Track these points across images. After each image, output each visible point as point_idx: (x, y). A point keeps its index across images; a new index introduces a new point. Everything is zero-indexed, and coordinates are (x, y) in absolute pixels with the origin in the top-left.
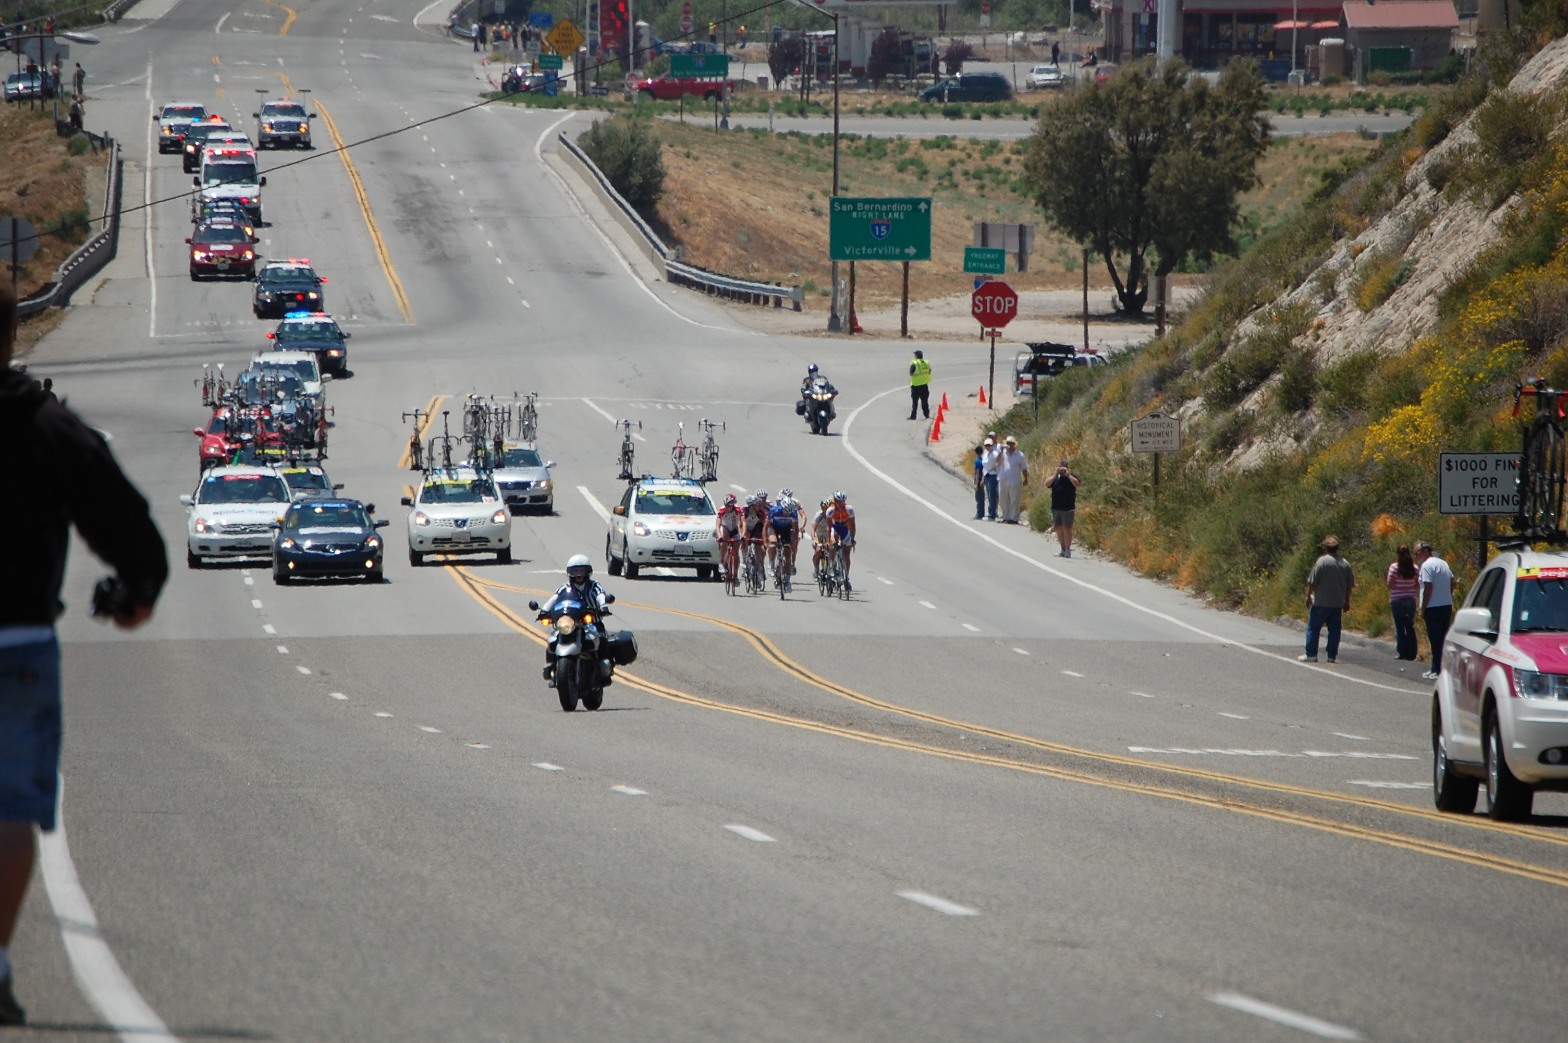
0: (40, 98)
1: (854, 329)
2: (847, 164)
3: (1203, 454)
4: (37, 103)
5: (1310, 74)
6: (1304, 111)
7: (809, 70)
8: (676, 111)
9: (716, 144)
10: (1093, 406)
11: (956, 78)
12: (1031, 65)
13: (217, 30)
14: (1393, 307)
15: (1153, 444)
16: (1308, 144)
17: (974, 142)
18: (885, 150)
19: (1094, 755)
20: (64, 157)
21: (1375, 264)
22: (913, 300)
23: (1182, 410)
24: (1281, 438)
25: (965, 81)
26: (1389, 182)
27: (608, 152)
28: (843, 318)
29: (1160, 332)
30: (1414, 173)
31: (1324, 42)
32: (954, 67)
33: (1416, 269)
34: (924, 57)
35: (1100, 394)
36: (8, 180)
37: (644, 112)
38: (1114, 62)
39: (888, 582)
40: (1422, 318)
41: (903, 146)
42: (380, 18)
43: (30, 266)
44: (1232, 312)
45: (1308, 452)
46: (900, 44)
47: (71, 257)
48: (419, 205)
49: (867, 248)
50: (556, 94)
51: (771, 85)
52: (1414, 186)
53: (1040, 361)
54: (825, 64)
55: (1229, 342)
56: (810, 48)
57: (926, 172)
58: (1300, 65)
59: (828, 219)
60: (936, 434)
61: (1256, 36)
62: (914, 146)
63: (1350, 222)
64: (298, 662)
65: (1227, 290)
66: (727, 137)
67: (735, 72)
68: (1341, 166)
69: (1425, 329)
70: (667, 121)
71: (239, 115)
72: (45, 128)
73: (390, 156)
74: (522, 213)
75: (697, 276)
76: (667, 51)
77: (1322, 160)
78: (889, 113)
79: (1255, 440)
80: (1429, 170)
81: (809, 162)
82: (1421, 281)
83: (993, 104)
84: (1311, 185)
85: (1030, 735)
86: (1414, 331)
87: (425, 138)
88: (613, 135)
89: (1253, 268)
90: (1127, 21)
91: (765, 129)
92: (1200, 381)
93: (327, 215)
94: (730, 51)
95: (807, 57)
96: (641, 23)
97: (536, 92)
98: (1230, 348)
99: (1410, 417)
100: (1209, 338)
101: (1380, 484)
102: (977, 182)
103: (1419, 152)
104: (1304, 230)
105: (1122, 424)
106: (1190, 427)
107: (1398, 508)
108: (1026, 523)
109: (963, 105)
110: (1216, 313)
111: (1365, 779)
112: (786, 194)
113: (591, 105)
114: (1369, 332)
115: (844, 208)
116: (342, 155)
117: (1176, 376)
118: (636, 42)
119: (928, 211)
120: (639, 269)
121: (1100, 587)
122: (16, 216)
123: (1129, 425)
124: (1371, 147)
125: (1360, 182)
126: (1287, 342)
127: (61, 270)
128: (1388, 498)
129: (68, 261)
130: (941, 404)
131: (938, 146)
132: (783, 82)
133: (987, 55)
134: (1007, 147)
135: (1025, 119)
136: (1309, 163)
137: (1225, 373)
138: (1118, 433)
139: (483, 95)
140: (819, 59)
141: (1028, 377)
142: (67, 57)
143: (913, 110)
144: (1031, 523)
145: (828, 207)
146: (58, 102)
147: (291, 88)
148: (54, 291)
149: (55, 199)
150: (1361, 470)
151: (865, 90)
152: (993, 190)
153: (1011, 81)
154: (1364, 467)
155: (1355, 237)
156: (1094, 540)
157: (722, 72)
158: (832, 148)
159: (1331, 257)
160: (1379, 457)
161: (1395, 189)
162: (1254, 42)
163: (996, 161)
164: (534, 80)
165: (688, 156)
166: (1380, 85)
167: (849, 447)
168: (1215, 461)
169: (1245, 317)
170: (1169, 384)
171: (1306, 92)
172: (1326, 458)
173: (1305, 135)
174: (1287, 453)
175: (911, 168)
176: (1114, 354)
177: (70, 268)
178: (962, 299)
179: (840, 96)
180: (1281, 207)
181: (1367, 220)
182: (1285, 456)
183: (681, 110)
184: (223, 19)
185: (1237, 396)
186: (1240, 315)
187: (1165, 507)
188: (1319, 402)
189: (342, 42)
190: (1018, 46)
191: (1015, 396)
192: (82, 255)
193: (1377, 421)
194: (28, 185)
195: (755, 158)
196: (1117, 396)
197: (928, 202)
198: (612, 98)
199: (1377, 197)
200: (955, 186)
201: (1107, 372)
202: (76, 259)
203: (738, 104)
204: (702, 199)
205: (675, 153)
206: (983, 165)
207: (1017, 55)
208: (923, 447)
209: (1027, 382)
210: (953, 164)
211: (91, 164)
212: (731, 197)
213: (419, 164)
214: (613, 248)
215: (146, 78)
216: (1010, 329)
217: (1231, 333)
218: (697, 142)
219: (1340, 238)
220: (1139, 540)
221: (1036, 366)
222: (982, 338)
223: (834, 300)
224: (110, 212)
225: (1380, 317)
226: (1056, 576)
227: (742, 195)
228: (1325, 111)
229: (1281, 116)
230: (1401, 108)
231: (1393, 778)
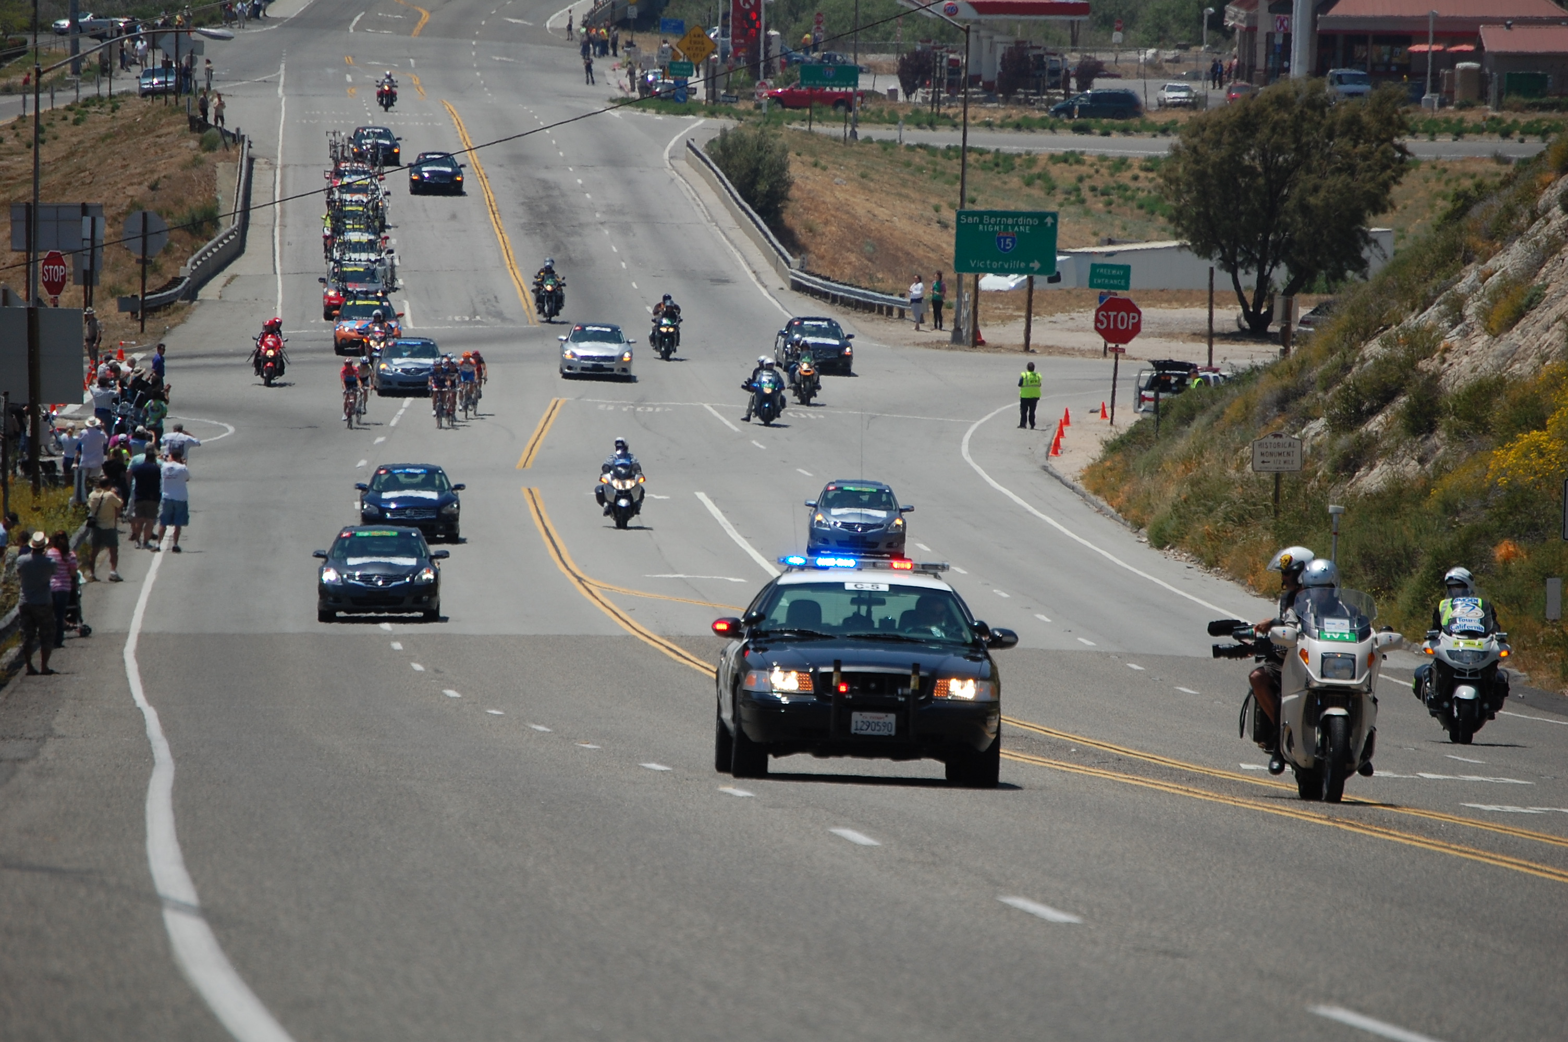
0: (174, 93)
1: (977, 342)
2: (975, 177)
3: (1324, 475)
4: (171, 98)
5: (1445, 99)
6: (1437, 135)
7: (939, 83)
8: (804, 120)
9: (845, 154)
10: (1215, 424)
11: (1087, 95)
12: (1162, 82)
13: (351, 31)
14: (1522, 332)
15: (1273, 466)
16: (1439, 167)
17: (1103, 158)
18: (1012, 164)
19: (1205, 770)
20: (195, 152)
21: (1506, 287)
22: (1037, 314)
23: (1304, 431)
24: (1404, 462)
25: (1095, 97)
26: (1521, 206)
27: (736, 161)
28: (966, 329)
29: (1285, 352)
30: (1547, 198)
31: (1460, 65)
32: (1084, 84)
33: (1546, 295)
34: (1055, 72)
35: (1223, 413)
36: (140, 174)
37: (773, 120)
38: (1248, 81)
39: (1004, 595)
40: (1551, 344)
41: (1031, 160)
42: (513, 21)
43: (161, 261)
44: (1358, 333)
45: (1432, 476)
46: (1032, 59)
47: (200, 252)
48: (545, 208)
49: (992, 261)
50: (685, 101)
51: (901, 98)
52: (1547, 210)
53: (1163, 378)
54: (956, 77)
55: (1354, 362)
56: (941, 62)
57: (1054, 188)
58: (1434, 89)
59: (953, 232)
60: (1056, 448)
61: (1390, 59)
62: (1042, 161)
63: (1480, 245)
64: (412, 659)
65: (1353, 311)
66: (856, 148)
67: (865, 83)
68: (1473, 188)
69: (1553, 355)
70: (794, 130)
71: (369, 114)
72: (179, 124)
73: (519, 159)
74: (648, 218)
75: (821, 285)
76: (797, 61)
77: (1453, 185)
78: (1018, 127)
79: (1378, 463)
80: (1562, 195)
81: (937, 174)
82: (1551, 308)
83: (1122, 122)
84: (1441, 209)
85: (1142, 749)
86: (1542, 356)
87: (554, 142)
88: (740, 141)
89: (1381, 289)
90: (1261, 38)
91: (894, 141)
92: (1324, 401)
93: (454, 217)
94: (860, 63)
95: (938, 70)
96: (773, 32)
97: (666, 98)
98: (1354, 370)
99: (1536, 442)
100: (1335, 358)
101: (1502, 510)
102: (1106, 198)
103: (1552, 176)
104: (1433, 252)
105: (1244, 443)
106: (1313, 447)
107: (1520, 535)
108: (1145, 539)
109: (1092, 121)
110: (1342, 333)
111: (1477, 802)
112: (913, 206)
113: (720, 114)
114: (1496, 357)
115: (970, 219)
116: (470, 157)
117: (1300, 395)
118: (767, 53)
119: (1054, 225)
120: (763, 277)
121: (1218, 606)
122: (147, 210)
123: (1250, 444)
124: (1503, 172)
125: (1492, 206)
126: (1413, 365)
127: (189, 265)
128: (1511, 524)
129: (196, 256)
130: (1063, 418)
131: (1066, 161)
132: (914, 95)
133: (1118, 72)
134: (1136, 164)
135: (1155, 136)
136: (1441, 187)
137: (1348, 394)
138: (1239, 453)
139: (612, 101)
140: (950, 72)
141: (1150, 394)
142: (202, 53)
143: (1043, 125)
144: (1149, 539)
145: (955, 219)
146: (192, 97)
147: (422, 90)
148: (183, 284)
149: (185, 194)
150: (1484, 494)
151: (996, 105)
152: (1119, 206)
153: (1143, 99)
154: (1487, 492)
155: (1485, 262)
156: (1213, 558)
157: (852, 83)
158: (960, 161)
159: (1460, 281)
160: (1502, 481)
161: (1527, 213)
162: (1388, 65)
163: (1125, 177)
164: (664, 87)
165: (816, 165)
166: (1516, 111)
167: (969, 459)
168: (1336, 483)
169: (1371, 339)
170: (1293, 405)
171: (1440, 115)
172: (1450, 482)
173: (1437, 158)
174: (1409, 476)
175: (1038, 182)
176: (1237, 373)
177: (199, 263)
178: (1085, 314)
179: (969, 110)
180: (1412, 229)
181: (1498, 244)
182: (1408, 479)
183: (810, 120)
184: (358, 18)
185: (1362, 417)
186: (1367, 337)
187: (1286, 526)
188: (1444, 426)
189: (474, 43)
190: (1149, 64)
191: (1136, 412)
192: (210, 250)
193: (1503, 446)
194: (159, 178)
195: (882, 169)
196: (1239, 414)
197: (1054, 216)
198: (742, 106)
199: (1509, 222)
200: (1083, 201)
201: (1229, 392)
202: (205, 254)
203: (868, 114)
204: (829, 210)
205: (802, 162)
206: (1111, 182)
207: (1148, 71)
208: (1043, 461)
209: (1149, 399)
210: (1081, 179)
211: (222, 160)
212: (856, 207)
213: (547, 168)
214: (738, 255)
215: (279, 76)
216: (1134, 346)
217: (1357, 355)
218: (825, 153)
219: (1470, 262)
220: (1258, 559)
221: (1157, 384)
222: (1105, 353)
223: (958, 313)
224: (239, 209)
225: (1508, 342)
226: (1173, 593)
227: (869, 205)
228: (1459, 134)
229: (1413, 140)
230: (1537, 134)
231: (1508, 803)
